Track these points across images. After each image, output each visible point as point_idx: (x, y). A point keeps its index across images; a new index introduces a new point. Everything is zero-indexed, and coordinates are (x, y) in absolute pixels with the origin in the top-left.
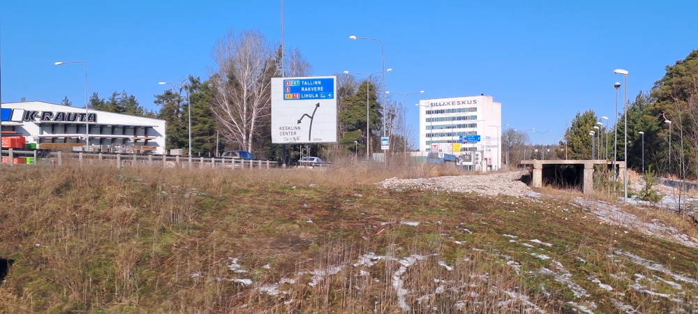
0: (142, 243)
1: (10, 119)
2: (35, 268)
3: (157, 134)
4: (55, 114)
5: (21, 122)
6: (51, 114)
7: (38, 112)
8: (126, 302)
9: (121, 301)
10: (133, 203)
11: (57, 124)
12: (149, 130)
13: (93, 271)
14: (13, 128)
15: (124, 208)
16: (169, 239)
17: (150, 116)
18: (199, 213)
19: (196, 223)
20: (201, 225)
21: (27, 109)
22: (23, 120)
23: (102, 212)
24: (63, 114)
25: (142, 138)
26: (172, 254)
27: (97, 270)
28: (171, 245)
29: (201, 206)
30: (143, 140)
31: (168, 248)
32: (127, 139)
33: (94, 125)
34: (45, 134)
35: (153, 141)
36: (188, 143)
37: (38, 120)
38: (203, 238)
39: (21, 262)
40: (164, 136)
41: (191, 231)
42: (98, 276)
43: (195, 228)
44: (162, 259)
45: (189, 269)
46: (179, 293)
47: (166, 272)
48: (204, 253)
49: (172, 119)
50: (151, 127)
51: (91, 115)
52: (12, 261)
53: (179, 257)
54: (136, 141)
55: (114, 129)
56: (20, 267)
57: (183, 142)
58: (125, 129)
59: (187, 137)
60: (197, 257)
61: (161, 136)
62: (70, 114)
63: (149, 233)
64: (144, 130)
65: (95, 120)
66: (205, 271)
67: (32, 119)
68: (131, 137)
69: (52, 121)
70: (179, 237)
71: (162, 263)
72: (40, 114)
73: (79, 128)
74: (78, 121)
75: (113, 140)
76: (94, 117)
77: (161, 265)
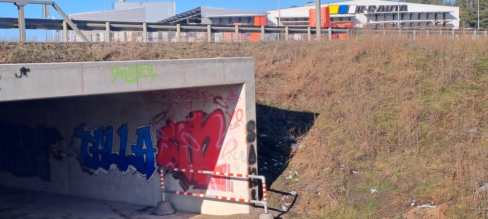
0: (424, 101)
1: (346, 12)
2: (335, 120)
3: (453, 18)
4: (378, 7)
5: (355, 14)
6: (375, 7)
7: (366, 7)
8: (408, 152)
9: (403, 151)
10: (417, 67)
11: (379, 14)
12: (446, 15)
13: (381, 124)
14: (349, 18)
15: (410, 72)
16: (447, 98)
17: (448, 4)
18: (477, 74)
19: (474, 83)
20: (479, 86)
21: (359, 5)
22: (356, 12)
23: (390, 75)
24: (383, 6)
25: (441, 21)
26: (451, 111)
27: (385, 123)
28: (450, 103)
29: (479, 69)
30: (442, 23)
31: (447, 105)
32: (430, 22)
33: (406, 13)
34: (371, 22)
35: (450, 23)
36: (477, 24)
37: (366, 12)
38: (480, 97)
39: (325, 116)
40: (459, 19)
41: (469, 91)
42: (385, 128)
43: (473, 88)
44: (441, 116)
45: (465, 125)
46: (456, 146)
47: (445, 126)
48: (480, 110)
49: (465, 6)
50: (448, 13)
51: (403, 6)
52: (317, 115)
53: (456, 115)
54: (436, 24)
55: (419, 15)
56: (324, 119)
57: (474, 23)
58: (428, 15)
59: (477, 19)
60: (474, 113)
61: (456, 19)
62: (388, 7)
63: (430, 92)
64: (443, 15)
65: (406, 10)
66: (481, 127)
67: (362, 12)
68: (433, 21)
69: (376, 12)
70: (458, 96)
71: (441, 119)
72: (367, 8)
73: (394, 16)
74: (394, 11)
75: (419, 24)
76: (405, 7)
77: (440, 120)
